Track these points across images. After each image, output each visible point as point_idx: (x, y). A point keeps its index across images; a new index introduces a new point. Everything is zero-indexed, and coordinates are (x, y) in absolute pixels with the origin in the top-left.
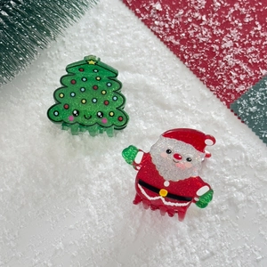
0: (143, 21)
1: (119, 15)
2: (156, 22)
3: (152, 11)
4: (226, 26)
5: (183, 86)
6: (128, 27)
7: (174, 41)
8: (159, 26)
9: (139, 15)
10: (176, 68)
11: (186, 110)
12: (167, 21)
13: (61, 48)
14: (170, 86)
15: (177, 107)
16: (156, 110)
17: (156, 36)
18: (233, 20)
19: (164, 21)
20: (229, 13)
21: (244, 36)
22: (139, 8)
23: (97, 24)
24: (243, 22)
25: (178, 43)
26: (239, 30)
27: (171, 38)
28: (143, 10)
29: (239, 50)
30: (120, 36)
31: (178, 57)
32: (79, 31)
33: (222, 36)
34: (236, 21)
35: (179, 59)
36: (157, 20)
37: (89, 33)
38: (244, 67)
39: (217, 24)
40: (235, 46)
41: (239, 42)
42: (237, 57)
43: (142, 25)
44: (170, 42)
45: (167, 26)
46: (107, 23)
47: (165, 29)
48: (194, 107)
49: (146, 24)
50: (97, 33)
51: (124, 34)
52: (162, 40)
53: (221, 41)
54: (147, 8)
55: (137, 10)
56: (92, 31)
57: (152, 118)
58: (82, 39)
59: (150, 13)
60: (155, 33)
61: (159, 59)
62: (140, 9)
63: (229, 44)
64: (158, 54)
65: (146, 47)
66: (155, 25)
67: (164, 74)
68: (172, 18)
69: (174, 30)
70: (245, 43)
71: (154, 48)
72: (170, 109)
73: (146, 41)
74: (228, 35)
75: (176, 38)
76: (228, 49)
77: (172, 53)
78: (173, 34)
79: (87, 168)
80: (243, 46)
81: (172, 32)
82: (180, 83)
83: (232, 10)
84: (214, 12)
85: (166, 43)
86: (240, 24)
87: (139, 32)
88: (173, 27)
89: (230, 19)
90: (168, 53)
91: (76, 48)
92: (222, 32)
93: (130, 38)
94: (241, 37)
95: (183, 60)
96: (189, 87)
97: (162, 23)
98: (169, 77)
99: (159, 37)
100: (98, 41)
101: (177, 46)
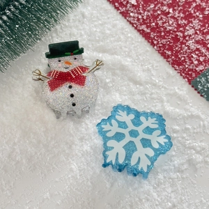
0: (121, 13)
1: (101, 8)
2: (131, 14)
3: (129, 5)
4: (189, 17)
5: (152, 66)
6: (108, 18)
7: (145, 29)
8: (134, 17)
9: (117, 9)
10: (147, 51)
11: (155, 85)
12: (140, 14)
13: (54, 35)
14: (142, 65)
15: (147, 83)
16: (129, 85)
17: (131, 25)
18: (195, 13)
19: (138, 13)
20: (192, 7)
21: (204, 26)
22: (118, 2)
23: (83, 16)
24: (203, 14)
25: (149, 31)
26: (200, 21)
27: (144, 27)
28: (121, 4)
29: (200, 37)
30: (102, 25)
31: (149, 42)
32: (69, 20)
33: (186, 25)
34: (197, 14)
35: (149, 44)
36: (132, 12)
37: (77, 23)
38: (204, 50)
39: (182, 15)
40: (196, 33)
41: (200, 30)
42: (197, 42)
43: (120, 16)
44: (142, 30)
45: (140, 17)
46: (92, 14)
47: (138, 20)
48: (161, 83)
49: (123, 15)
50: (83, 23)
51: (105, 23)
52: (136, 28)
53: (185, 29)
54: (125, 3)
55: (116, 4)
56: (79, 21)
57: (126, 91)
58: (71, 27)
59: (126, 7)
60: (131, 23)
61: (133, 44)
62: (119, 4)
63: (191, 32)
64: (132, 39)
65: (123, 34)
66: (130, 17)
67: (137, 56)
68: (144, 10)
69: (146, 20)
70: (205, 31)
71: (129, 35)
72: (141, 84)
73: (123, 29)
74: (190, 24)
75: (147, 27)
76: (190, 36)
77: (143, 39)
78: (145, 24)
79: (72, 132)
80: (203, 34)
81: (144, 22)
82: (150, 63)
83: (194, 5)
84: (179, 6)
85: (139, 31)
86: (201, 16)
87: (118, 22)
88: (145, 18)
89: (192, 12)
90: (140, 39)
91: (66, 34)
92: (186, 22)
93: (109, 26)
94: (202, 26)
95: (153, 44)
96: (157, 66)
97: (136, 15)
98: (141, 59)
99: (133, 26)
100: (84, 29)
101: (148, 33)
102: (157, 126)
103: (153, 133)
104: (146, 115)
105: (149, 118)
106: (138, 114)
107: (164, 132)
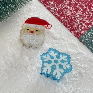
0: (47, 8)
1: (38, 6)
2: (52, 9)
4: (77, 10)
5: (62, 31)
6: (41, 10)
7: (58, 15)
8: (53, 10)
9: (45, 6)
10: (59, 25)
11: (63, 40)
12: (56, 8)
13: (17, 18)
14: (57, 31)
15: (60, 39)
16: (52, 40)
17: (52, 14)
18: (79, 8)
19: (54, 8)
20: (78, 5)
21: (83, 14)
22: (45, 3)
23: (30, 9)
24: (83, 8)
25: (59, 16)
26: (81, 11)
27: (57, 14)
28: (47, 4)
29: (82, 19)
30: (38, 13)
31: (60, 21)
32: (24, 11)
33: (75, 13)
34: (80, 8)
36: (52, 8)
37: (27, 12)
38: (84, 24)
39: (74, 9)
40: (80, 17)
41: (81, 15)
42: (81, 21)
43: (47, 9)
44: (57, 16)
45: (55, 10)
46: (34, 9)
47: (55, 11)
48: (66, 39)
49: (48, 9)
50: (30, 12)
51: (40, 13)
52: (54, 15)
53: (75, 15)
54: (48, 4)
55: (45, 4)
56: (28, 12)
57: (50, 43)
58: (25, 15)
59: (49, 5)
60: (51, 12)
61: (53, 22)
62: (46, 4)
63: (78, 16)
64: (52, 20)
65: (48, 17)
66: (51, 10)
67: (55, 27)
68: (57, 7)
69: (58, 11)
70: (84, 16)
71: (51, 18)
72: (57, 40)
73: (48, 15)
74: (77, 13)
75: (59, 14)
76: (78, 18)
77: (57, 20)
78: (58, 13)
79: (27, 61)
80: (83, 17)
81: (57, 12)
82: (60, 30)
83: (79, 4)
84: (72, 5)
85: (55, 16)
86: (82, 9)
87: (46, 12)
88: (58, 10)
89: (78, 8)
90: (56, 19)
91: (23, 18)
92: (75, 12)
93: (42, 14)
94: (82, 14)
95: (61, 22)
96: (64, 31)
97: (54, 9)
98: (57, 28)
99: (53, 14)
100: (31, 15)
101: (59, 17)
102: (67, 60)
103: (65, 63)
104: (63, 54)
105: (64, 56)
106: (59, 53)
107: (69, 63)
